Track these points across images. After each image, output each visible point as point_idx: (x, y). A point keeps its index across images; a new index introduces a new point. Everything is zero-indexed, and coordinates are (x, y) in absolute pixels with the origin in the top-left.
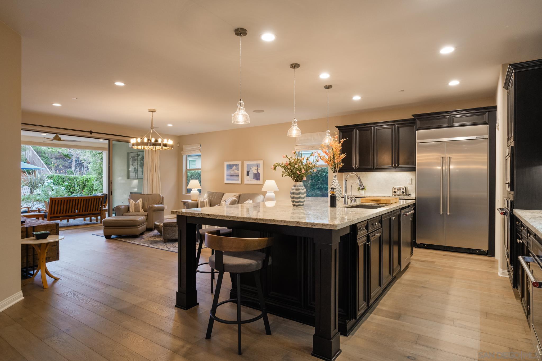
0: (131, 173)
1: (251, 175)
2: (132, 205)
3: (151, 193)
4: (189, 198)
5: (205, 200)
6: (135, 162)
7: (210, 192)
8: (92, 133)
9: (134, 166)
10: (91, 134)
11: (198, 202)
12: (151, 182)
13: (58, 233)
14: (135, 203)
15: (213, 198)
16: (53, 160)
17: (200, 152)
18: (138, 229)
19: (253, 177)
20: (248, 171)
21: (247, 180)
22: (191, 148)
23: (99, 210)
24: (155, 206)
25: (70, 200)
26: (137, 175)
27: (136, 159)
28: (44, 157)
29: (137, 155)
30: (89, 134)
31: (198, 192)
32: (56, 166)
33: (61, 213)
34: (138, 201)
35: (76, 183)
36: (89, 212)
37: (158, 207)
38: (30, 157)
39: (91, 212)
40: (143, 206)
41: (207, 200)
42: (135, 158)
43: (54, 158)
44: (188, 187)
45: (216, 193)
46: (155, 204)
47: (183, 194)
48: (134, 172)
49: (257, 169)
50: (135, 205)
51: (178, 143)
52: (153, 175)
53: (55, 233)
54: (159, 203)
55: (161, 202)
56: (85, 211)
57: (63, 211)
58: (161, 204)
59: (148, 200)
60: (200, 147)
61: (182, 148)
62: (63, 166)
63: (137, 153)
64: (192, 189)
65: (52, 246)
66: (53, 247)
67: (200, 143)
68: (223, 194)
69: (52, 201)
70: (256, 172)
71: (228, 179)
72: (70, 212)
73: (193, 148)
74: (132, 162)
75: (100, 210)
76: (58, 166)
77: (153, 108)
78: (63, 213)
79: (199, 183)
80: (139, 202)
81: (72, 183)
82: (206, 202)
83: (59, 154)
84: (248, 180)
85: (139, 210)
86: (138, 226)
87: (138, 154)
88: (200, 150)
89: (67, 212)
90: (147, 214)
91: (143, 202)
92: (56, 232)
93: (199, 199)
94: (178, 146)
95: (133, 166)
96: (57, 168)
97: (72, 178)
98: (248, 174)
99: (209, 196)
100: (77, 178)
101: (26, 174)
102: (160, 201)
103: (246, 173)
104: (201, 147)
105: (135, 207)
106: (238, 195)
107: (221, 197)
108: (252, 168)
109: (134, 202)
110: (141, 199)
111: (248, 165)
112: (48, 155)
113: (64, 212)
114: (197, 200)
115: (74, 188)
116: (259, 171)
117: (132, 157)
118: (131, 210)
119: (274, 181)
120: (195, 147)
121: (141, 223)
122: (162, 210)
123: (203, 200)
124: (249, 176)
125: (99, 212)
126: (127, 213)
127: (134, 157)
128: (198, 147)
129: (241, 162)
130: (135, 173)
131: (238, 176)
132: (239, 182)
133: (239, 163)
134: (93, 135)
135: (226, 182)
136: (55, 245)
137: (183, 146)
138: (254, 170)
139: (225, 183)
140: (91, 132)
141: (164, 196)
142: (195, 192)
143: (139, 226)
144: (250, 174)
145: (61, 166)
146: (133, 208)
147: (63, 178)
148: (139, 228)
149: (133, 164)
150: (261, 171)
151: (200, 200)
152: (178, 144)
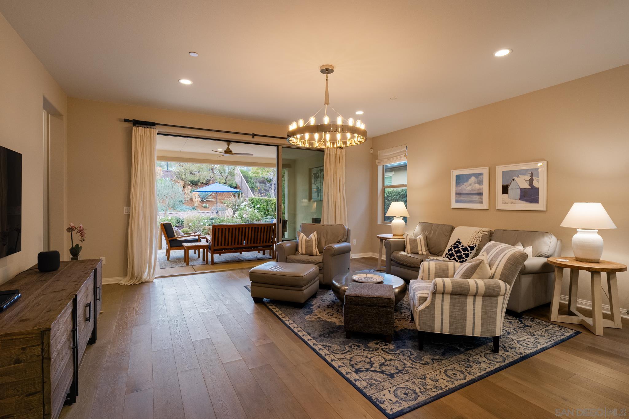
0: (314, 194)
1: (514, 192)
2: (302, 243)
3: (333, 223)
4: (389, 230)
5: (418, 238)
6: (318, 180)
7: (424, 224)
8: (255, 137)
9: (317, 185)
10: (253, 137)
11: (405, 239)
12: (333, 206)
13: (46, 356)
14: (306, 239)
15: (432, 234)
16: (257, 184)
17: (405, 158)
18: (303, 293)
19: (518, 197)
20: (506, 184)
21: (503, 203)
22: (390, 154)
23: (270, 242)
24: (335, 247)
25: (236, 228)
26: (319, 196)
27: (319, 175)
28: (250, 182)
29: (319, 171)
30: (250, 139)
31: (403, 222)
32: (259, 190)
33: (226, 244)
34: (312, 235)
35: (270, 205)
36: (258, 245)
37: (339, 249)
38: (240, 182)
39: (261, 244)
40: (319, 244)
41: (420, 236)
42: (317, 175)
43: (259, 182)
44: (388, 214)
45: (438, 225)
46: (334, 243)
47: (378, 223)
48: (316, 193)
49: (531, 181)
50: (307, 241)
51: (371, 148)
52: (336, 195)
53: (38, 356)
54: (343, 240)
55: (346, 238)
56: (254, 243)
57: (228, 242)
58: (346, 241)
59: (327, 234)
60: (405, 150)
61: (378, 155)
62: (264, 189)
63: (319, 168)
64: (394, 217)
65: (28, 395)
66: (30, 398)
67: (406, 144)
68: (453, 229)
69: (215, 229)
70: (526, 186)
71: (457, 202)
72: (236, 243)
73: (394, 153)
74: (314, 180)
75: (272, 242)
76: (261, 189)
77: (326, 61)
78: (228, 244)
79: (406, 208)
80: (313, 238)
81: (267, 205)
82: (420, 241)
83: (263, 179)
84: (506, 203)
85: (312, 250)
86: (302, 287)
87: (321, 169)
88: (405, 154)
89: (233, 243)
90: (323, 259)
91: (319, 237)
92: (40, 352)
93: (408, 235)
94: (372, 152)
95: (315, 184)
96: (260, 192)
97: (267, 201)
98: (505, 190)
99: (423, 230)
100: (271, 200)
101: (232, 196)
102: (343, 237)
103: (499, 189)
104: (407, 150)
105: (306, 246)
106: (487, 232)
107: (448, 234)
108: (516, 178)
109: (305, 237)
110: (315, 233)
111: (505, 173)
112: (254, 179)
113: (230, 244)
114: (403, 236)
115: (268, 210)
116: (535, 184)
117: (314, 173)
118: (301, 251)
119: (600, 203)
120: (397, 152)
121: (309, 281)
122: (347, 251)
123: (413, 237)
124: (508, 194)
125: (271, 244)
126: (295, 254)
127: (316, 173)
128: (403, 150)
129: (488, 168)
130: (318, 193)
131: (480, 194)
132: (485, 206)
133: (485, 171)
134: (257, 139)
135: (455, 205)
136: (36, 393)
137: (379, 152)
138: (523, 183)
139: (451, 207)
140: (254, 135)
141: (350, 229)
142: (398, 222)
143: (304, 288)
144: (509, 191)
145: (263, 190)
146: (304, 247)
147: (261, 201)
148: (304, 290)
149: (316, 182)
150: (540, 184)
151: (408, 237)
152: (372, 150)
